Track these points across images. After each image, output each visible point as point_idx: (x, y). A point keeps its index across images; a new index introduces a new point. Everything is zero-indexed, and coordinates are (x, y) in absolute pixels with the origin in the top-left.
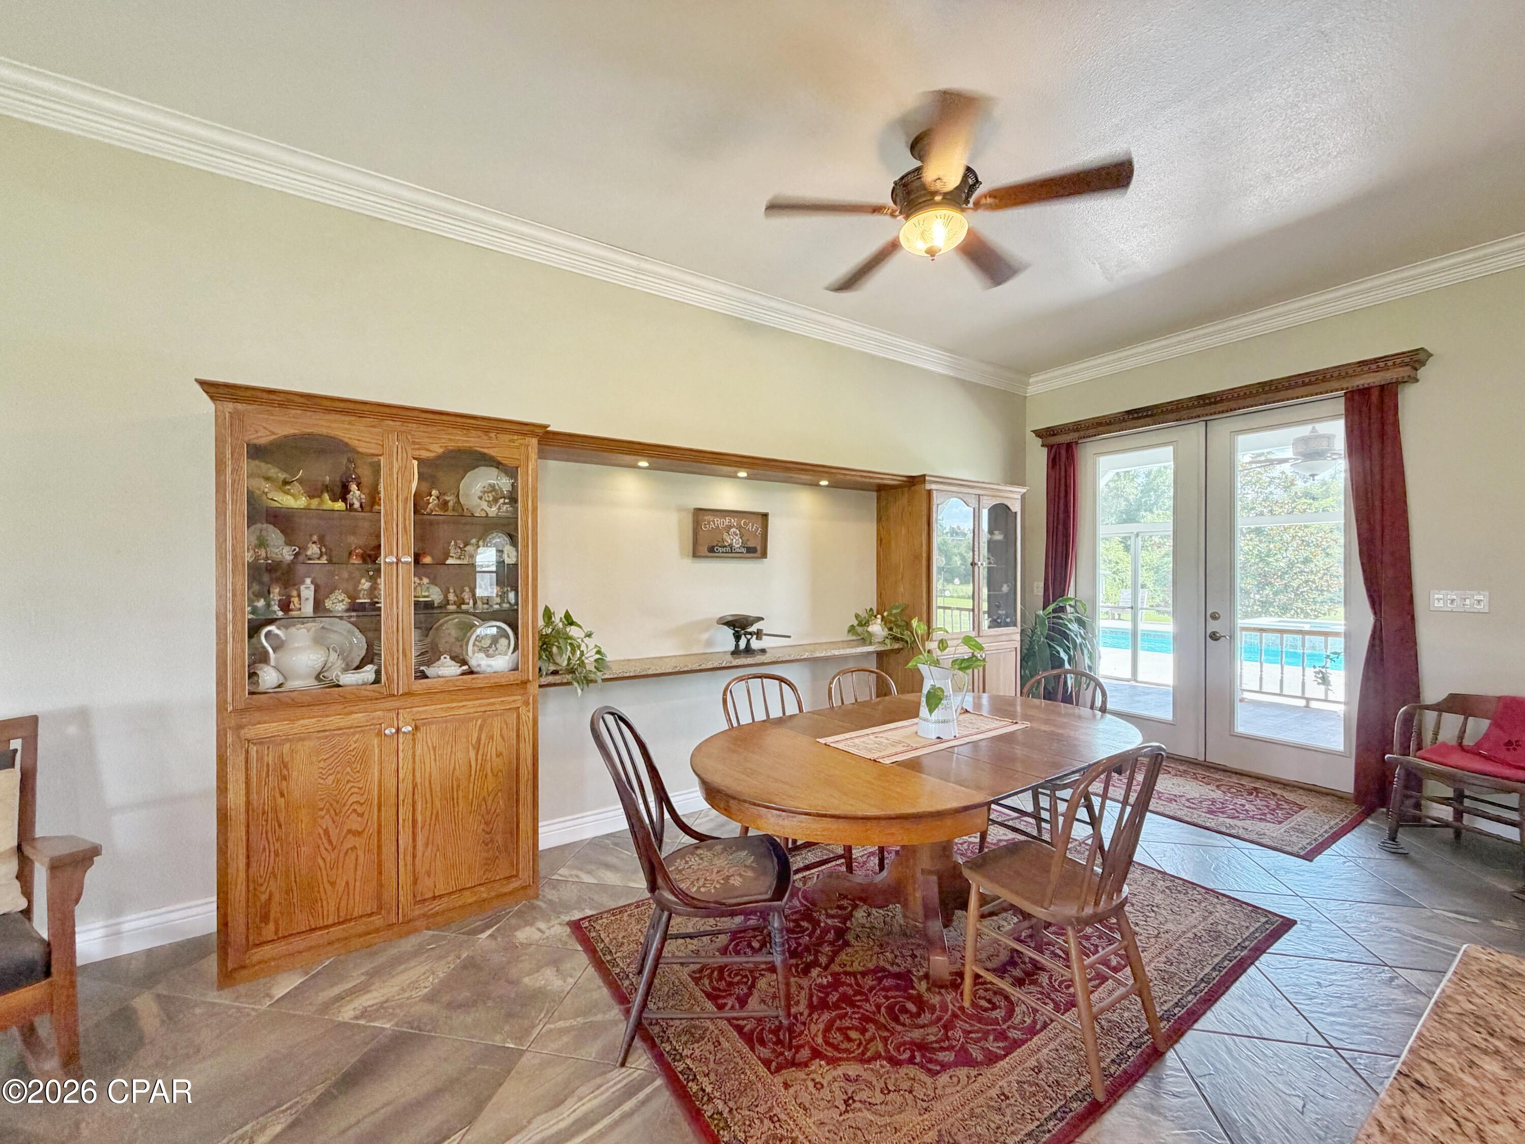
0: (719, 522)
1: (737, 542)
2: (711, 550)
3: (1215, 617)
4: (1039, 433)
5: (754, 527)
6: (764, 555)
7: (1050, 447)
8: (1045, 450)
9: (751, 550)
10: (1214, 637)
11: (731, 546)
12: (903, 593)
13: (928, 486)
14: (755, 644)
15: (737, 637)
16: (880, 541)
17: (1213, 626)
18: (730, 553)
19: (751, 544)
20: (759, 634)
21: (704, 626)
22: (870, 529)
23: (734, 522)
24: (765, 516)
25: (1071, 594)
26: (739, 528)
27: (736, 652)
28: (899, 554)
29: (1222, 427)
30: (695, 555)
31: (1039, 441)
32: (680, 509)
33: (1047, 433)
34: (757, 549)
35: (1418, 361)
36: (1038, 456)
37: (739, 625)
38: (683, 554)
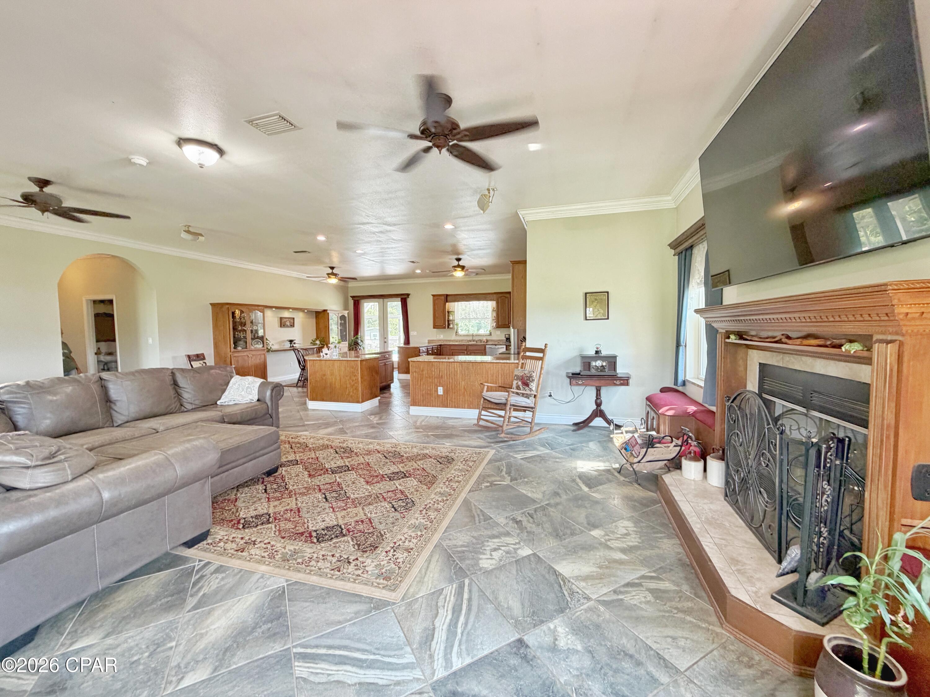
0: (285, 320)
1: (289, 324)
2: (284, 326)
3: (385, 338)
4: (351, 297)
5: (292, 321)
6: (294, 326)
7: (354, 300)
8: (353, 301)
9: (291, 326)
10: (385, 342)
12: (323, 335)
13: (327, 312)
14: (294, 345)
15: (291, 344)
16: (316, 323)
17: (385, 340)
18: (288, 326)
19: (291, 324)
20: (295, 343)
21: (284, 341)
22: (314, 320)
24: (294, 318)
25: (359, 334)
26: (289, 321)
27: (291, 347)
28: (322, 326)
29: (386, 300)
30: (281, 327)
31: (351, 299)
32: (278, 317)
33: (353, 297)
34: (293, 325)
35: (408, 295)
36: (351, 303)
37: (291, 341)
38: (278, 327)
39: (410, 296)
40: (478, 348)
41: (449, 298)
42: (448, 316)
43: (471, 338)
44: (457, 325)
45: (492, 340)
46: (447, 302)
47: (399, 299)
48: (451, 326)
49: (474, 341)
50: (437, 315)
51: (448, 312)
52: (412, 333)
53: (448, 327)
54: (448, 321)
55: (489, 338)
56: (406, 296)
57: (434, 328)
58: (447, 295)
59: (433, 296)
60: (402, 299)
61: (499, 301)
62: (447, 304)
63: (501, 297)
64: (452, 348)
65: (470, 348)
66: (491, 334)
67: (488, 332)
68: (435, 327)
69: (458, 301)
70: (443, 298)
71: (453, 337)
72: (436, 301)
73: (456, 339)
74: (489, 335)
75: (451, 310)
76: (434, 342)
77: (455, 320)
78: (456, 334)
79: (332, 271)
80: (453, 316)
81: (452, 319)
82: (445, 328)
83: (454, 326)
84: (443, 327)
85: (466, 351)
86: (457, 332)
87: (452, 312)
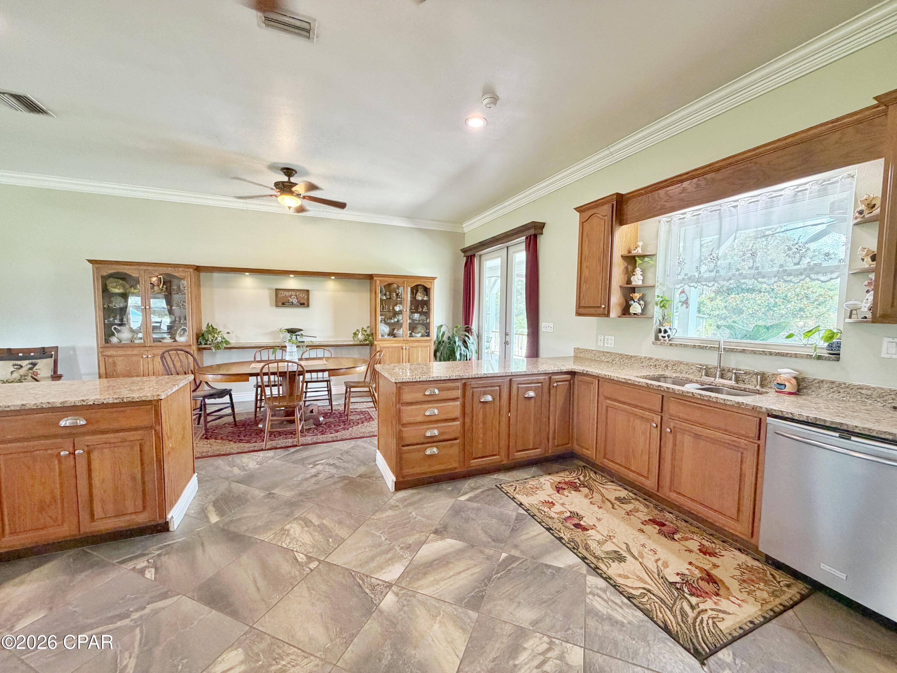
0: (287, 294)
1: (295, 301)
2: (283, 304)
3: (507, 335)
5: (304, 295)
6: (308, 306)
7: (466, 257)
8: (463, 258)
9: (302, 304)
10: (507, 343)
11: (292, 303)
13: (375, 278)
17: (507, 338)
18: (292, 305)
19: (302, 302)
20: (301, 335)
23: (293, 293)
24: (308, 291)
26: (296, 296)
29: (511, 249)
30: (277, 306)
31: (463, 254)
32: (270, 289)
33: (464, 251)
34: (304, 304)
35: (541, 226)
37: (293, 332)
38: (271, 305)
39: (544, 230)
41: (631, 208)
42: (629, 273)
43: (712, 359)
46: (619, 223)
48: (636, 308)
49: (723, 373)
50: (586, 273)
51: (628, 259)
53: (626, 311)
54: (625, 290)
55: (816, 370)
58: (620, 198)
59: (580, 210)
60: (528, 238)
65: (676, 409)
66: (834, 351)
67: (817, 340)
68: (580, 310)
70: (606, 209)
71: (646, 348)
72: (587, 228)
73: (655, 357)
74: (819, 358)
75: (639, 251)
76: (589, 356)
77: (654, 286)
78: (657, 338)
79: (289, 179)
80: (652, 270)
81: (640, 283)
82: (608, 315)
83: (650, 307)
84: (600, 311)
85: (658, 419)
86: (660, 331)
87: (643, 257)
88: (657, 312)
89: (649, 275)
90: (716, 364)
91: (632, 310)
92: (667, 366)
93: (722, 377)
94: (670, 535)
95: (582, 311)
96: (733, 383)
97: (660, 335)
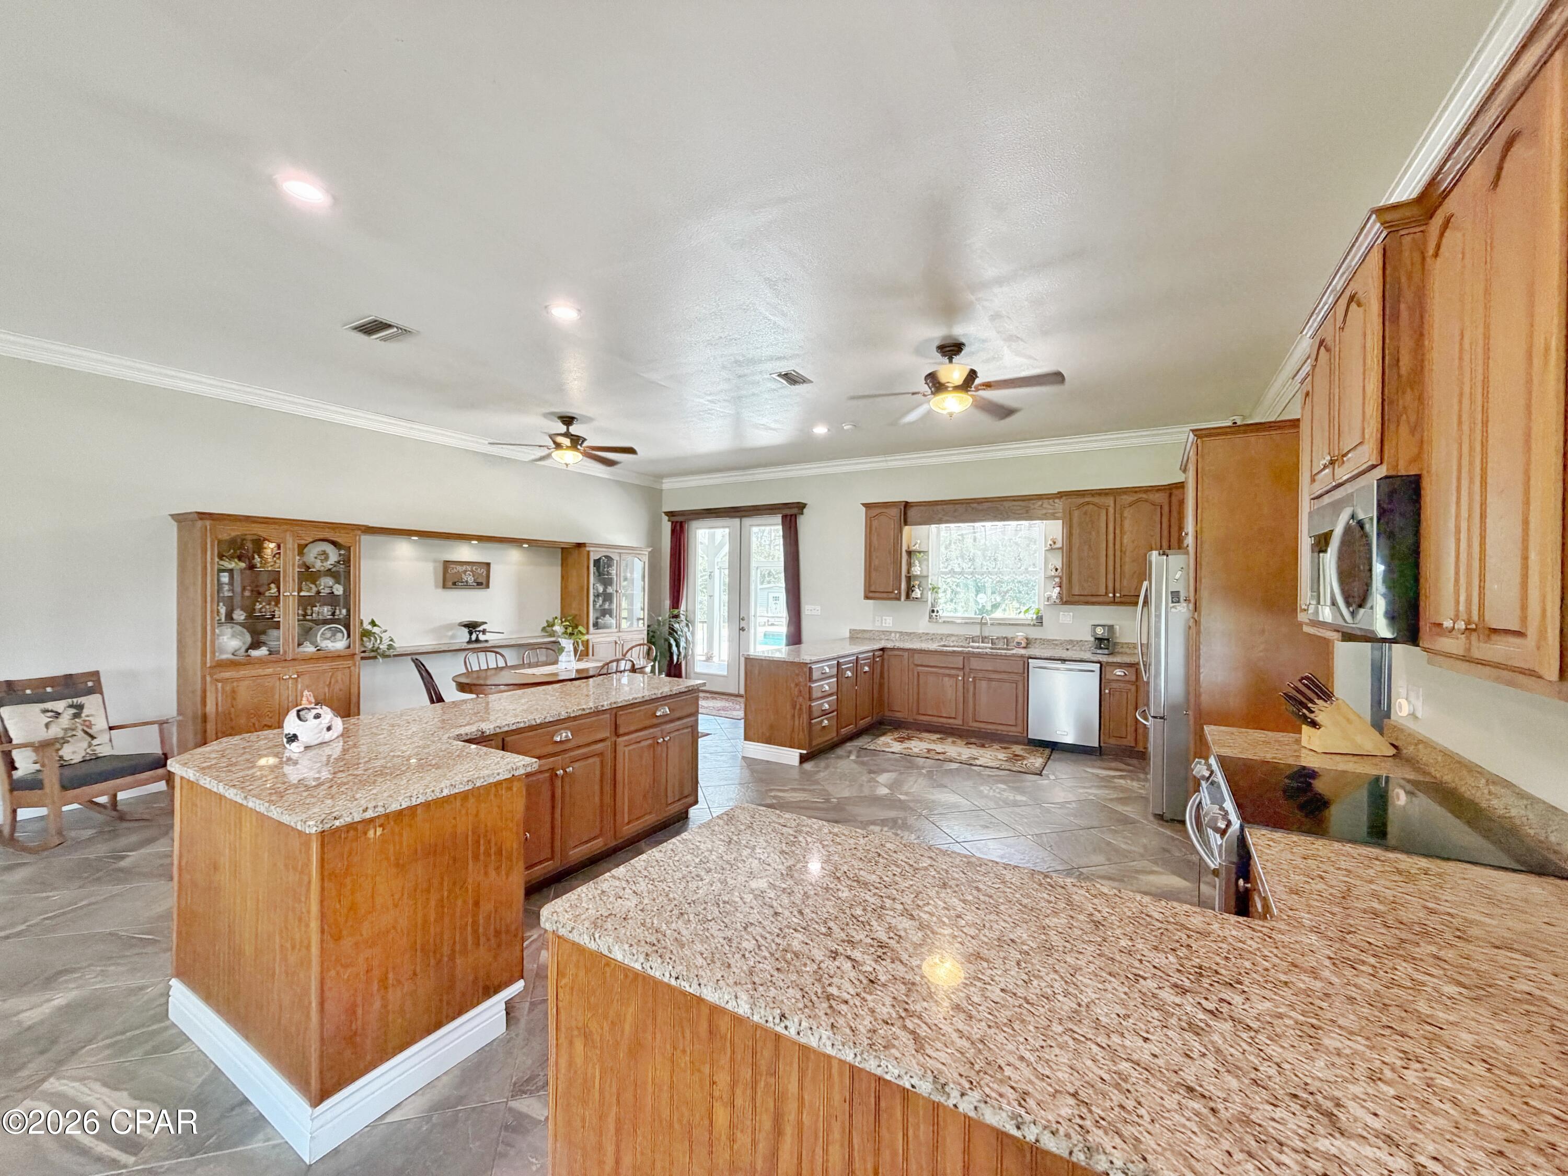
0: (460, 569)
1: (470, 579)
2: (454, 584)
3: (743, 619)
4: (667, 513)
5: (483, 571)
6: (488, 586)
7: (674, 522)
8: (670, 523)
9: (479, 584)
10: (742, 629)
11: (467, 582)
12: (575, 608)
13: (588, 549)
14: (482, 637)
15: (471, 633)
16: (563, 577)
17: (743, 624)
18: (467, 586)
19: (479, 580)
20: (484, 632)
21: (450, 627)
22: (558, 570)
23: (469, 568)
24: (488, 564)
25: (683, 607)
26: (472, 571)
27: (470, 642)
28: (573, 585)
29: (747, 521)
30: (444, 587)
31: (667, 518)
32: (435, 561)
33: (670, 514)
34: (483, 583)
35: (801, 507)
36: (667, 527)
37: (471, 627)
38: (437, 587)
39: (805, 510)
40: (1001, 665)
41: (912, 513)
42: (910, 565)
43: (975, 631)
44: (934, 589)
45: (1045, 642)
46: (906, 523)
47: (778, 519)
48: (917, 593)
49: (984, 639)
50: (876, 562)
51: (910, 553)
52: (808, 609)
53: (908, 597)
54: (909, 579)
55: (1034, 633)
56: (794, 511)
57: (867, 597)
58: (907, 505)
59: (867, 506)
60: (784, 517)
61: (1075, 520)
62: (906, 529)
63: (1083, 504)
64: (918, 659)
65: (975, 664)
66: (1040, 621)
67: (1032, 615)
68: (870, 594)
69: (940, 521)
70: (894, 512)
71: (922, 625)
72: (875, 523)
73: (932, 632)
74: (1034, 625)
75: (917, 547)
76: (867, 635)
77: (927, 576)
78: (930, 617)
79: (568, 429)
80: (925, 563)
81: (919, 573)
82: (899, 599)
83: (925, 592)
84: (892, 595)
85: (961, 673)
86: (933, 611)
87: (920, 552)
88: (930, 596)
89: (924, 567)
90: (978, 634)
91: (914, 595)
92: (942, 639)
93: (983, 642)
94: (983, 746)
95: (871, 595)
96: (990, 645)
97: (934, 614)
